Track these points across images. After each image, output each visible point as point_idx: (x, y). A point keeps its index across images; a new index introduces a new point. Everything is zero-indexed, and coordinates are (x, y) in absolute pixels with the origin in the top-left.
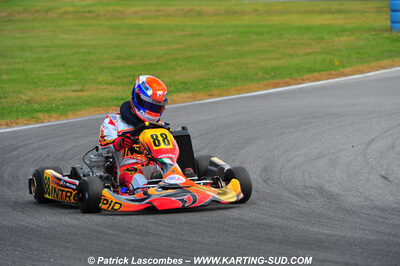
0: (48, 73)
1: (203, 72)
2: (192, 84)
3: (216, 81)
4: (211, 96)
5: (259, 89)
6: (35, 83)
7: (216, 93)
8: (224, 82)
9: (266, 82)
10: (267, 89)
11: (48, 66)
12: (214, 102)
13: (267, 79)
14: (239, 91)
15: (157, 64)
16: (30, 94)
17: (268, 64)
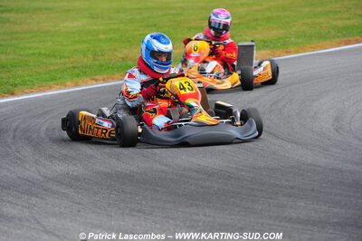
0: (140, 32)
1: (282, 31)
2: (271, 42)
3: (292, 39)
4: (288, 53)
5: (332, 46)
6: (129, 41)
7: (293, 50)
8: (300, 40)
9: (337, 40)
10: (339, 46)
11: (141, 26)
12: (290, 58)
13: (338, 37)
14: (314, 48)
15: (239, 24)
16: (126, 52)
17: (339, 23)
